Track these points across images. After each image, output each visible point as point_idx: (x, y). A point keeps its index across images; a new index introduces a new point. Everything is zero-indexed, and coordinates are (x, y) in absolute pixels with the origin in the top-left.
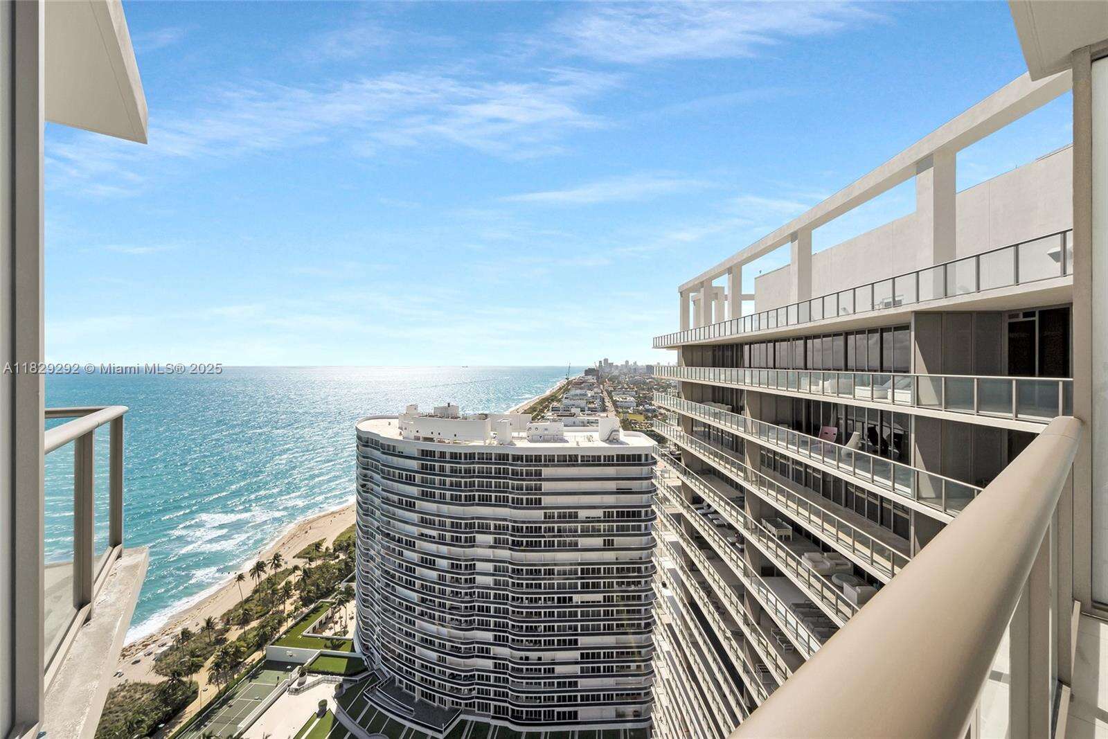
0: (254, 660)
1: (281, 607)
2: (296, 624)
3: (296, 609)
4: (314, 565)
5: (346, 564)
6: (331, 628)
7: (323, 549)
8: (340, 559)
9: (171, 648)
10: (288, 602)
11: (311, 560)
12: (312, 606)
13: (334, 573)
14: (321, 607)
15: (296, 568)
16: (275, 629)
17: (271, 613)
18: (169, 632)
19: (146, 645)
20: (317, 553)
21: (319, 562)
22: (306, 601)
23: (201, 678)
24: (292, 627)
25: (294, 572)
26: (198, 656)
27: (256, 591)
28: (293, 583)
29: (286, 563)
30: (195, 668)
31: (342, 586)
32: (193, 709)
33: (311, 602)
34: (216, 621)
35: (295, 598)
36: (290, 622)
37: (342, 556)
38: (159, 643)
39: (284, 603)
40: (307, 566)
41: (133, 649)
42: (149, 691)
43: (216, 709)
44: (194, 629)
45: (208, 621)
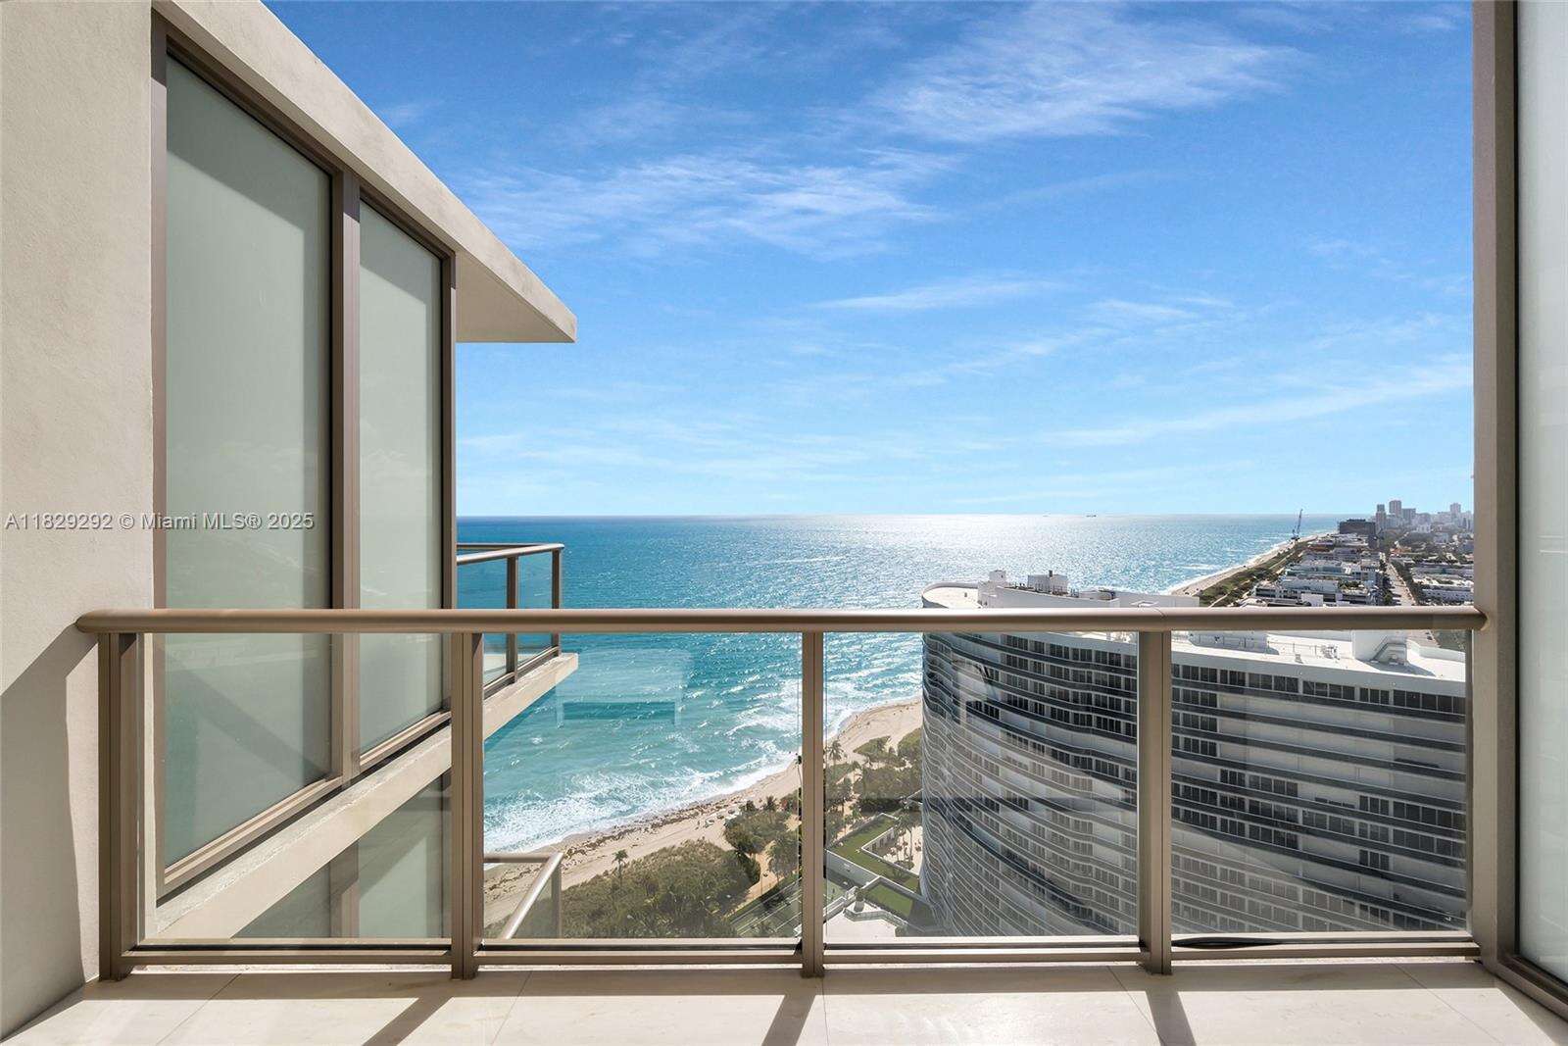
1: (840, 808)
2: (855, 834)
3: (855, 815)
4: (875, 766)
5: (912, 775)
6: (893, 854)
7: (887, 748)
8: (906, 766)
9: (739, 818)
10: (847, 804)
11: (872, 759)
12: (872, 818)
13: (899, 783)
14: (882, 822)
15: (855, 765)
16: (834, 832)
17: (829, 811)
18: (736, 800)
19: (719, 808)
20: (879, 753)
21: (882, 765)
22: (866, 810)
23: (762, 860)
24: (850, 836)
25: (854, 769)
26: (760, 836)
28: (853, 782)
29: (846, 756)
30: (757, 847)
31: (908, 802)
32: (755, 891)
33: (871, 812)
34: (777, 803)
35: (854, 801)
36: (848, 830)
37: (908, 765)
38: (729, 809)
39: (842, 803)
40: (868, 765)
41: (709, 807)
42: (720, 856)
43: (775, 901)
44: (757, 805)
45: (770, 800)
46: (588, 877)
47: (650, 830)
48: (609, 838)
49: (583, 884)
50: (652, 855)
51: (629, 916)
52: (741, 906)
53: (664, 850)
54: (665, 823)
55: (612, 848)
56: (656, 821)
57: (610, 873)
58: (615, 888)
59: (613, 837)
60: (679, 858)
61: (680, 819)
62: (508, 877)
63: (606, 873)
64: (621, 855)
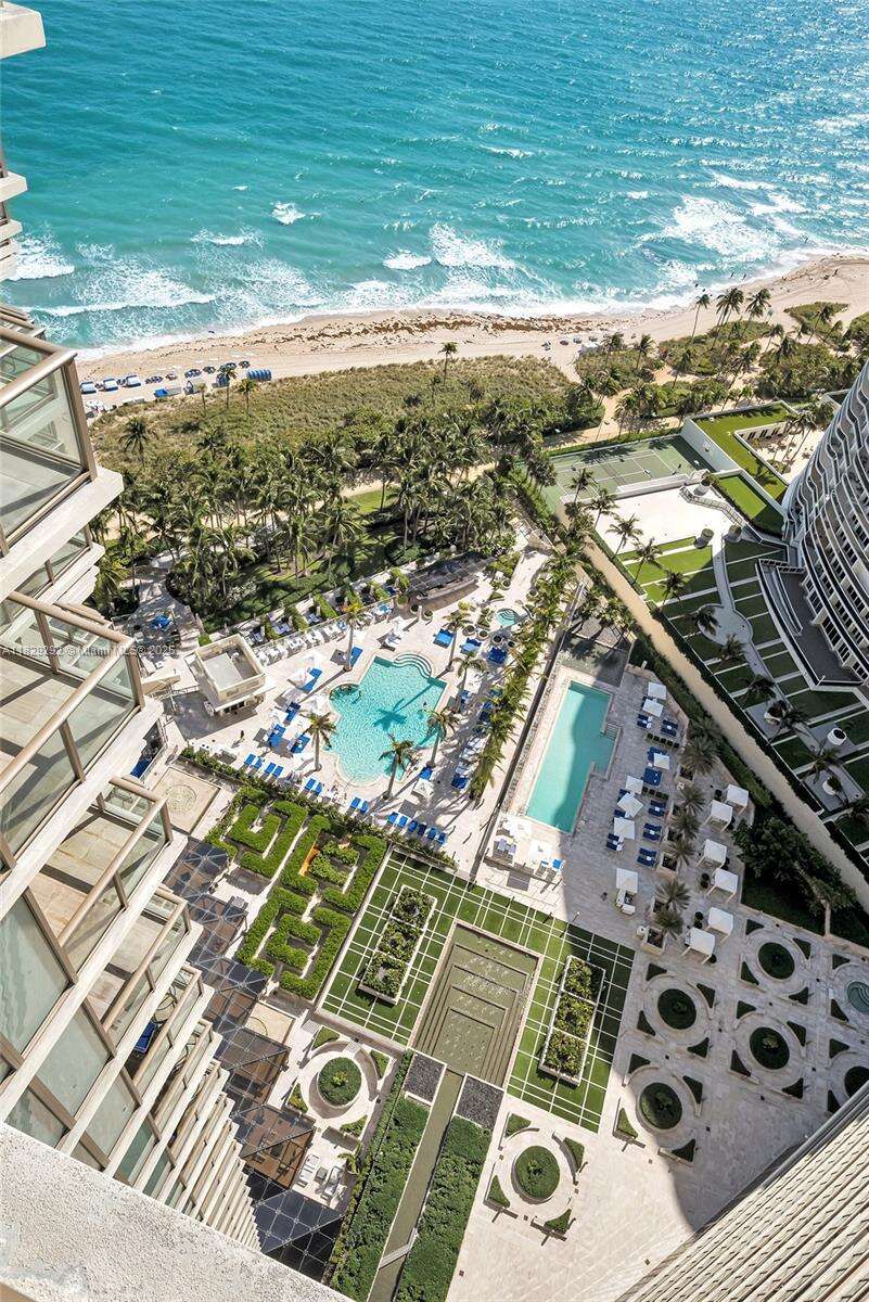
0: (667, 425)
1: (730, 377)
2: (734, 414)
3: (745, 392)
4: (804, 340)
5: (850, 366)
6: (772, 450)
7: (834, 320)
8: (847, 354)
9: (599, 348)
10: (743, 375)
11: (805, 329)
12: (767, 402)
13: (824, 372)
14: (777, 411)
15: (778, 330)
16: (707, 402)
17: (715, 376)
18: (603, 326)
19: (580, 329)
20: (820, 323)
21: (815, 341)
22: (764, 390)
23: (610, 405)
24: (727, 414)
25: (772, 335)
26: (616, 378)
27: (713, 334)
28: (762, 351)
29: (770, 313)
30: (608, 390)
31: (824, 399)
32: (590, 436)
33: (770, 395)
34: (654, 346)
35: (753, 375)
36: (729, 406)
37: (853, 352)
38: (590, 334)
39: (736, 372)
40: (794, 336)
41: (568, 325)
42: (563, 385)
44: (627, 341)
45: (645, 340)
46: (411, 360)
47: (490, 330)
48: (441, 323)
49: (404, 366)
50: (486, 359)
51: (445, 415)
52: (568, 445)
53: (501, 357)
54: (509, 326)
55: (442, 336)
56: (499, 322)
57: (435, 363)
58: (436, 381)
59: (447, 325)
60: (515, 372)
61: (527, 328)
62: (327, 331)
63: (431, 362)
64: (449, 348)
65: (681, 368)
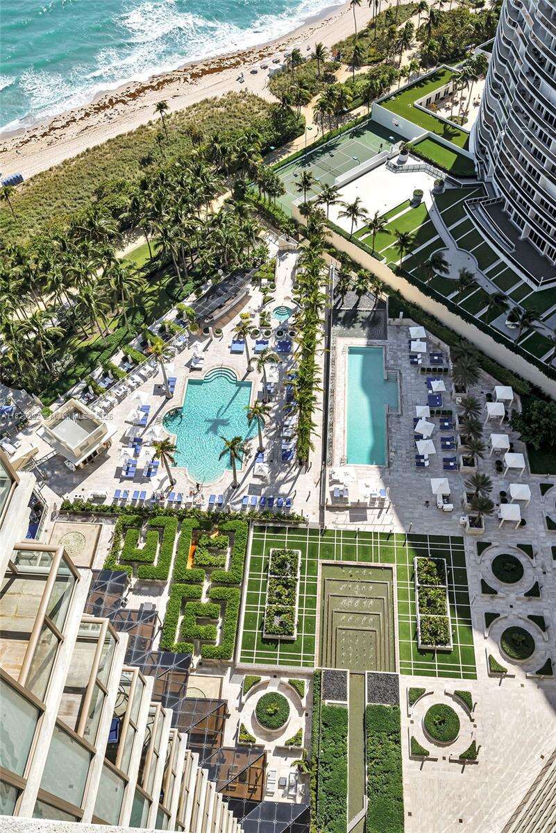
0: (359, 114)
1: (397, 58)
2: (410, 88)
3: (413, 66)
4: (446, 7)
5: (489, 18)
6: (448, 109)
8: (484, 8)
9: (284, 68)
10: (407, 53)
12: (432, 70)
13: (470, 30)
14: (443, 74)
15: (423, 6)
16: (386, 84)
17: (384, 61)
18: (281, 48)
19: (262, 56)
22: (427, 61)
23: (307, 113)
24: (404, 90)
25: (420, 12)
26: (306, 88)
27: (372, 26)
28: (415, 28)
30: (305, 102)
31: (477, 52)
32: (300, 143)
33: (433, 64)
34: (327, 51)
35: (414, 50)
36: (403, 83)
38: (273, 57)
39: (400, 53)
40: (437, 7)
41: (252, 56)
42: (265, 108)
43: (319, 153)
44: (305, 54)
45: (319, 48)
46: (133, 126)
47: (190, 80)
48: (147, 88)
49: (130, 134)
50: (194, 106)
51: (177, 164)
52: (285, 157)
53: (206, 101)
54: (204, 72)
55: (152, 98)
56: (195, 71)
57: (154, 123)
58: (160, 138)
59: (153, 87)
60: (222, 110)
61: (220, 69)
62: (55, 125)
63: (150, 123)
64: (161, 107)
65: (355, 63)
